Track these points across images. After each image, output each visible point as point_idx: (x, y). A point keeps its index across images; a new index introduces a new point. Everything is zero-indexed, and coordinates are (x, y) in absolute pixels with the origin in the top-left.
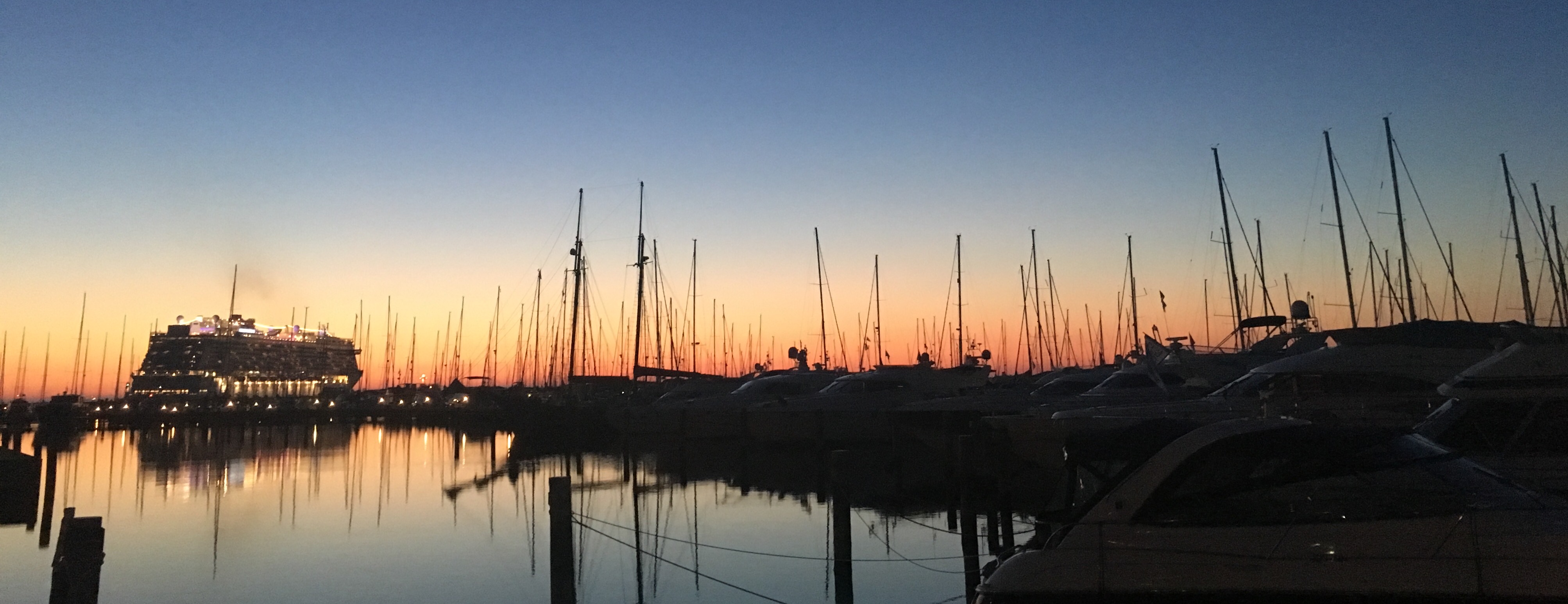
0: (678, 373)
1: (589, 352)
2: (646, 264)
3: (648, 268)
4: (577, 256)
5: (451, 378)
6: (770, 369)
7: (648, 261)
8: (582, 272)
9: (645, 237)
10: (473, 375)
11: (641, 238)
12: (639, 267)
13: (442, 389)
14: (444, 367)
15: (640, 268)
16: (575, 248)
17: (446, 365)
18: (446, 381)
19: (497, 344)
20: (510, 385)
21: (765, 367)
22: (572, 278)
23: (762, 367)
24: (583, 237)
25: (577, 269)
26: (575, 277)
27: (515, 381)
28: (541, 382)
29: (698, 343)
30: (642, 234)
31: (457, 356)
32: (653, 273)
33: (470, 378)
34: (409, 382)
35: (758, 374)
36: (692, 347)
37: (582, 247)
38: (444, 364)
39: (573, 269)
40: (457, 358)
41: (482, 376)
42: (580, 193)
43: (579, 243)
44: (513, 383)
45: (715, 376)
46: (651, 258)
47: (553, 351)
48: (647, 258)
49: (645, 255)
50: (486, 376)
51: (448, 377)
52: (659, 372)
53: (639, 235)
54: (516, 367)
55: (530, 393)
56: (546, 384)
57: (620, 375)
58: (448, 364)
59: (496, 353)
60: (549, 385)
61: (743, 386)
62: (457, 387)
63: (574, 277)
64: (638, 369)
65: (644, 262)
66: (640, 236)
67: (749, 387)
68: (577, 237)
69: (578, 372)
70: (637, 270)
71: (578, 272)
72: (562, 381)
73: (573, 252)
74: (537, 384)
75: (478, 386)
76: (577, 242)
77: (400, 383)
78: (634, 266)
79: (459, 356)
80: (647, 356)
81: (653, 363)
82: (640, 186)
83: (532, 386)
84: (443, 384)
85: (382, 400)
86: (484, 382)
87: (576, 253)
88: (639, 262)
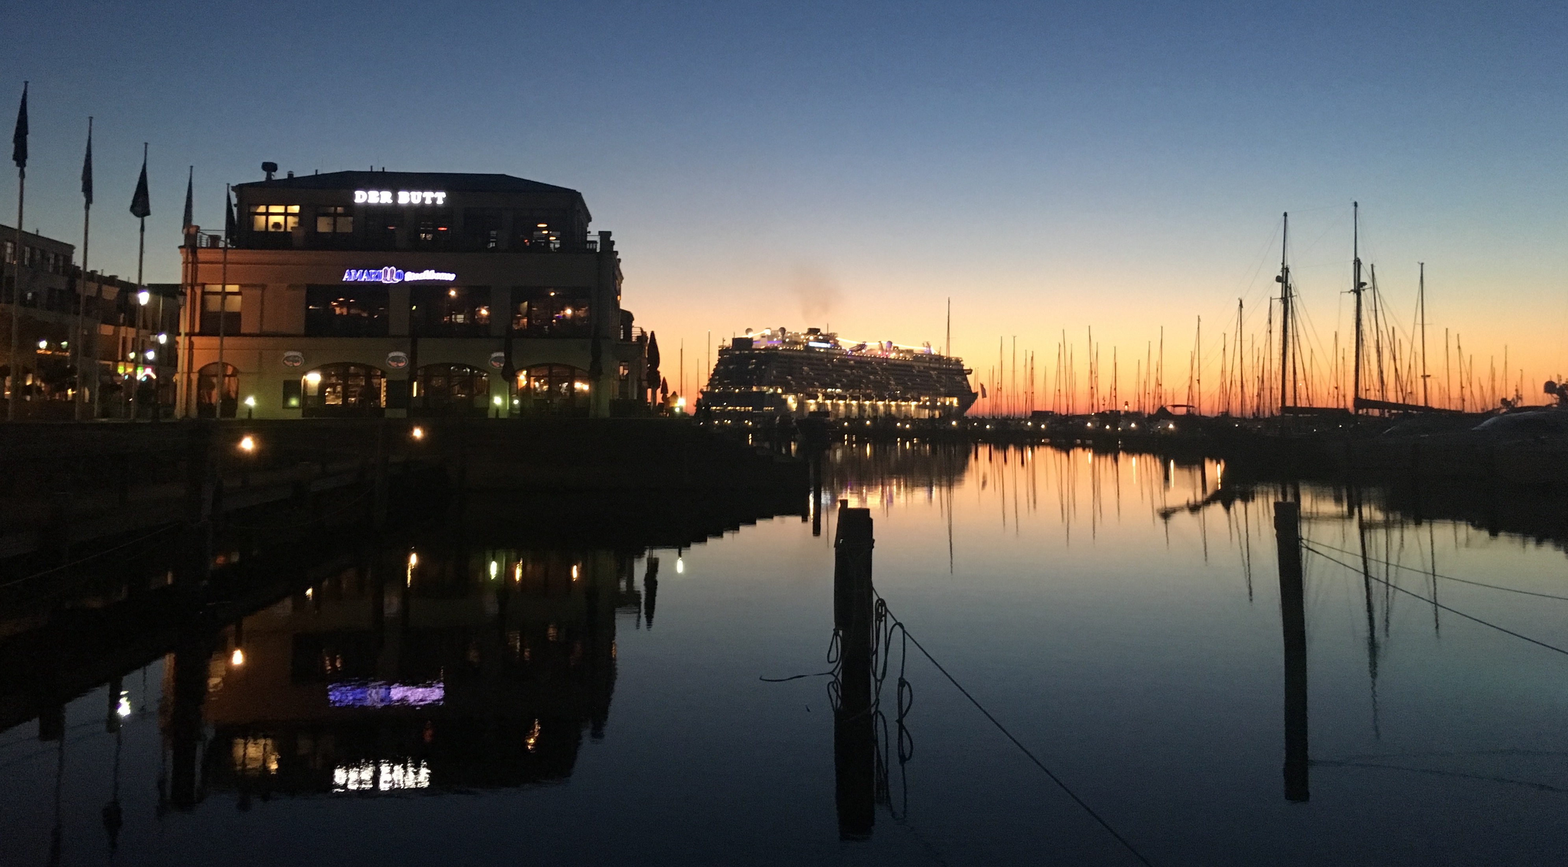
0: (1405, 407)
1: (1301, 384)
2: (1364, 290)
3: (1366, 295)
4: (1284, 284)
5: (1154, 405)
6: (1519, 405)
7: (1366, 287)
8: (1289, 299)
9: (1362, 261)
10: (1176, 403)
11: (1357, 263)
12: (1355, 294)
13: (1146, 416)
14: (1147, 395)
15: (1357, 294)
16: (1281, 275)
17: (1149, 394)
18: (1150, 408)
19: (1199, 374)
20: (1216, 414)
21: (1512, 403)
22: (1278, 307)
23: (1510, 402)
24: (1289, 263)
25: (1284, 296)
26: (1283, 305)
27: (1220, 410)
28: (1249, 412)
29: (1429, 376)
30: (1358, 258)
31: (1159, 384)
32: (1372, 301)
33: (1174, 406)
34: (1114, 409)
35: (1504, 410)
36: (1422, 380)
37: (1289, 274)
38: (1147, 392)
39: (1280, 297)
40: (1160, 387)
41: (1186, 404)
42: (1284, 217)
43: (1285, 270)
44: (1218, 413)
45: (1450, 411)
46: (1370, 284)
47: (1260, 382)
48: (1365, 284)
49: (1362, 280)
50: (1191, 404)
51: (1151, 404)
52: (1382, 405)
53: (1354, 259)
54: (1221, 397)
55: (1237, 423)
56: (1254, 414)
57: (1336, 407)
58: (1151, 392)
59: (1199, 383)
60: (1256, 415)
61: (1485, 423)
62: (1163, 414)
63: (1281, 306)
64: (1359, 402)
65: (1361, 289)
66: (1355, 261)
67: (1494, 424)
68: (1283, 264)
69: (1289, 403)
70: (1353, 297)
71: (1286, 299)
72: (1272, 412)
73: (1278, 279)
74: (1244, 415)
75: (1183, 414)
76: (1283, 268)
77: (1106, 409)
78: (1349, 292)
79: (1161, 385)
80: (1367, 388)
81: (1375, 395)
82: (1354, 207)
83: (1239, 416)
84: (1147, 411)
85: (1089, 425)
86: (1188, 411)
87: (1283, 279)
88: (1355, 288)
